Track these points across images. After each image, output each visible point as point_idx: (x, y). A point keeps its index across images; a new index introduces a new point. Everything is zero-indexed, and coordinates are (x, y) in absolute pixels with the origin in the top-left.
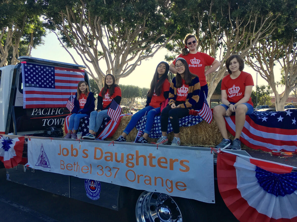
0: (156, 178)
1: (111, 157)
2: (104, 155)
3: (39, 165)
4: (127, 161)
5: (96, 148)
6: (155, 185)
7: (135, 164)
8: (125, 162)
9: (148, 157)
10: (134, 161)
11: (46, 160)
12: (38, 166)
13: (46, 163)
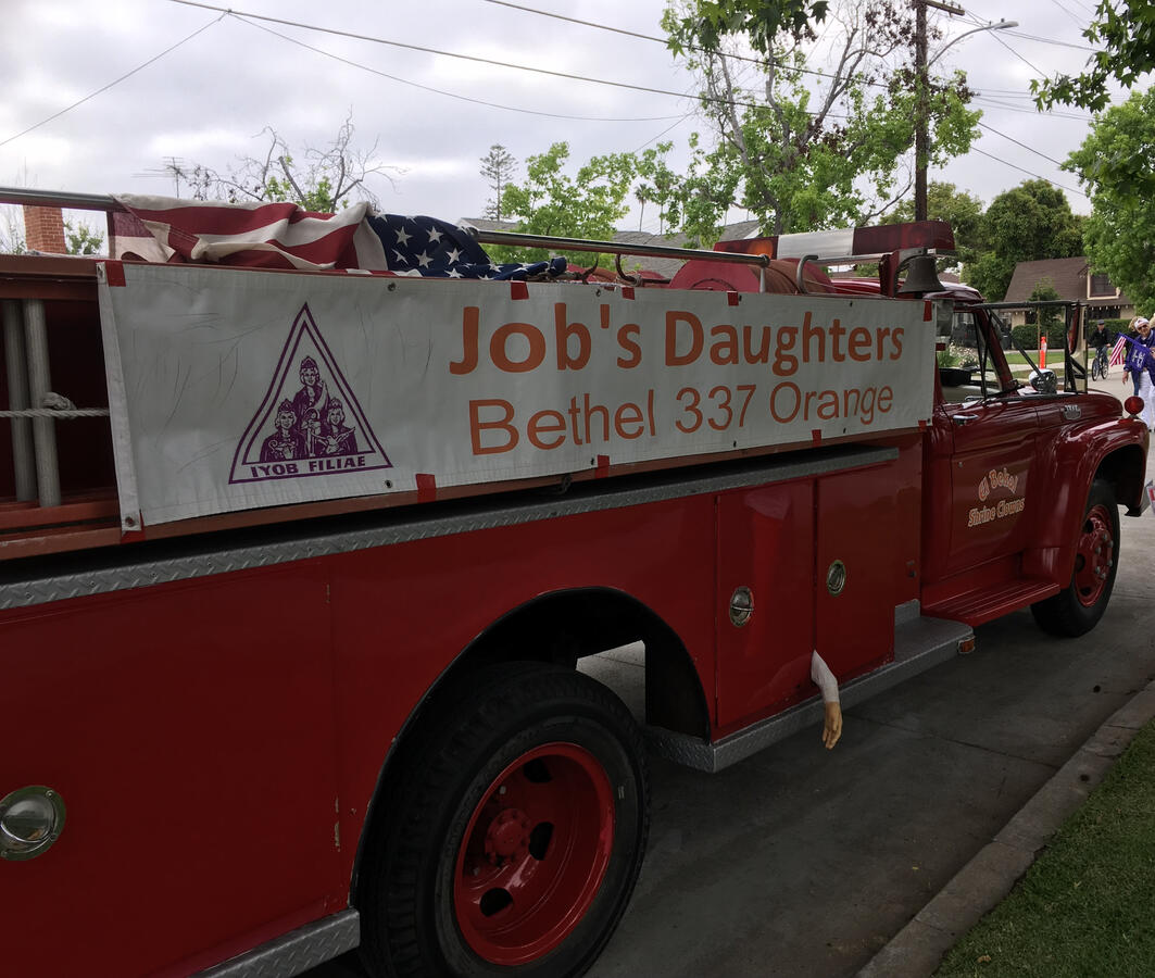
0: (847, 395)
1: (733, 345)
2: (709, 341)
3: (261, 474)
4: (778, 354)
5: (672, 318)
6: (846, 415)
7: (800, 358)
8: (772, 359)
9: (830, 333)
10: (797, 351)
11: (350, 422)
12: (256, 479)
13: (352, 439)
